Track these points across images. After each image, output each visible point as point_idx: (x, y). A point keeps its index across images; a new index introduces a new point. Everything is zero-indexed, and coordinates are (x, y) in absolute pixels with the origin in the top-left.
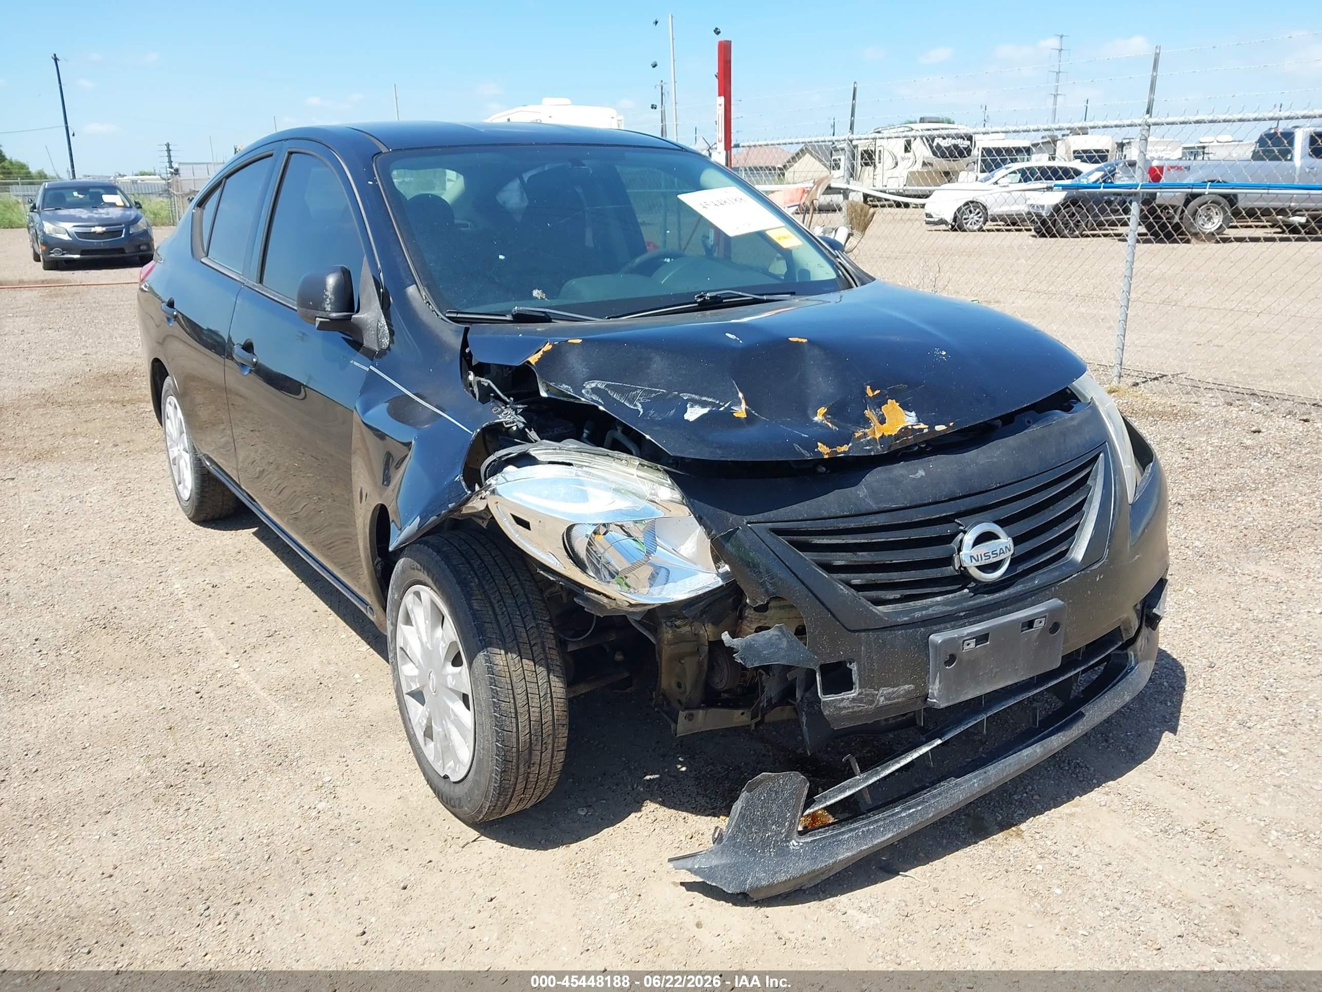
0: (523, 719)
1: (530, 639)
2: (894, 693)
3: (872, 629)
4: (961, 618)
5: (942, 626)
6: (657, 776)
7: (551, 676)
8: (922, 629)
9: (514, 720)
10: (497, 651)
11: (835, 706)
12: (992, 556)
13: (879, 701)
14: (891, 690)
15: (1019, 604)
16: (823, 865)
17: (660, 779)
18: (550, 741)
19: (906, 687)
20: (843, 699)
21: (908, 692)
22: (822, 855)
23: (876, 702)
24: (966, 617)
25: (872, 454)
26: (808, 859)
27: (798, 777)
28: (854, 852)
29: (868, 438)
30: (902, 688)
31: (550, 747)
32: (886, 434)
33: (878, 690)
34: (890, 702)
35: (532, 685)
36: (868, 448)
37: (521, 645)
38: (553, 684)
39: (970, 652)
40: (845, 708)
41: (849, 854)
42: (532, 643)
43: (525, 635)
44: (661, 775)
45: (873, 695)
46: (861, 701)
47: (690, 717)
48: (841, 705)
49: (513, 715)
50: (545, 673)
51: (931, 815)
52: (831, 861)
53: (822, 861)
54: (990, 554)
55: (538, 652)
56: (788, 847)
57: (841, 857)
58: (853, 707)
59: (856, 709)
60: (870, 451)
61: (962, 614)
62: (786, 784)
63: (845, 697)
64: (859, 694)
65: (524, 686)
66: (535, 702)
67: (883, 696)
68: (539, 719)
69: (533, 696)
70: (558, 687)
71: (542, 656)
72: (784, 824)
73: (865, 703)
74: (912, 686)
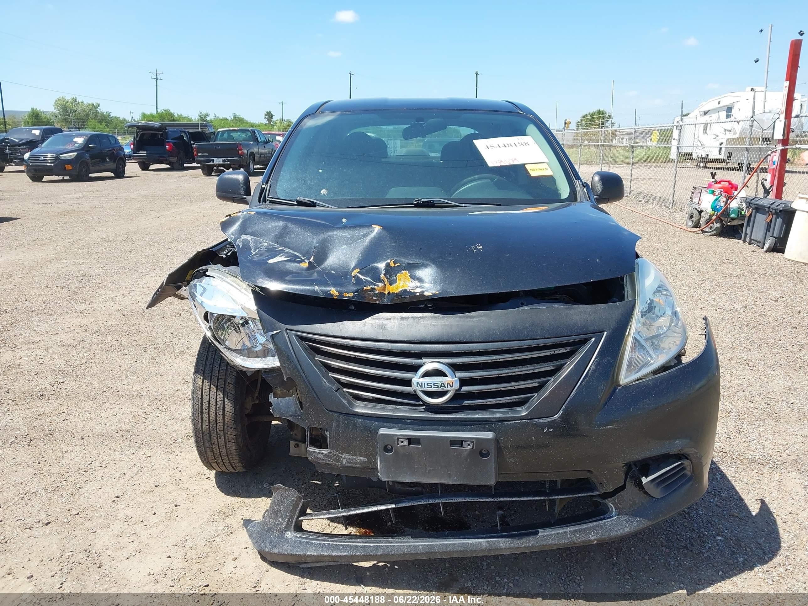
0: (205, 416)
1: (220, 375)
2: (353, 459)
3: (342, 413)
4: (407, 423)
5: (391, 424)
6: (320, 483)
7: (226, 400)
8: (376, 423)
9: (200, 415)
10: (200, 376)
11: (314, 456)
12: (433, 386)
13: (342, 461)
14: (351, 457)
15: (459, 428)
16: (297, 553)
17: (321, 485)
18: (222, 433)
19: (362, 458)
20: (319, 453)
21: (363, 462)
22: (299, 547)
23: (341, 462)
24: (411, 424)
25: (378, 302)
26: (291, 546)
27: (295, 493)
28: (318, 554)
29: (376, 292)
30: (359, 458)
31: (223, 437)
32: (391, 292)
33: (342, 454)
34: (350, 465)
35: (213, 400)
36: (374, 298)
37: (213, 376)
38: (226, 403)
39: (404, 448)
40: (320, 459)
41: (315, 554)
42: (220, 377)
43: (217, 372)
44: (323, 483)
45: (339, 456)
46: (331, 458)
47: (297, 446)
48: (318, 456)
49: (200, 413)
50: (222, 396)
51: (379, 553)
52: (302, 553)
53: (297, 551)
54: (432, 385)
55: (221, 383)
56: (284, 534)
57: (309, 553)
58: (326, 460)
59: (328, 462)
60: (376, 300)
61: (408, 421)
62: (289, 496)
63: (321, 452)
64: (329, 453)
65: (208, 399)
66: (213, 409)
67: (345, 459)
68: (214, 419)
69: (212, 406)
70: (229, 406)
71: (223, 386)
72: (285, 519)
73: (333, 460)
74: (366, 460)
